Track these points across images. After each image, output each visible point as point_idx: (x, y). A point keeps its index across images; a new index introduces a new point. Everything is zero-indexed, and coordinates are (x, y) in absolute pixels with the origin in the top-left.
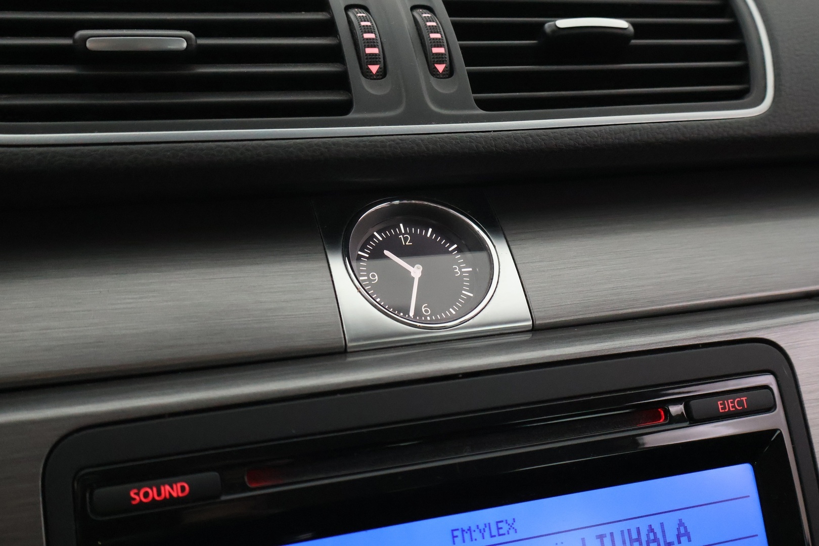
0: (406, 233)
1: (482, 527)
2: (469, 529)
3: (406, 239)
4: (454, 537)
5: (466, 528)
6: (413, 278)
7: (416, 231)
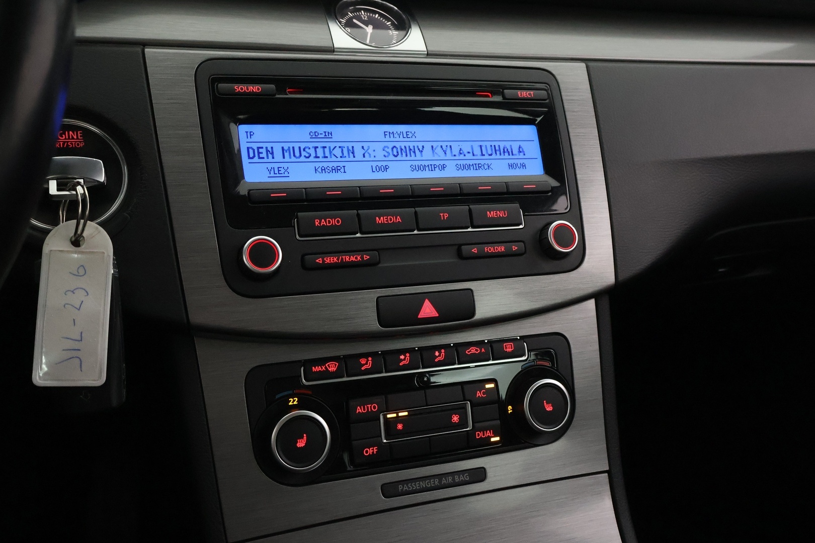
0: (365, 14)
1: (399, 133)
2: (393, 133)
3: (364, 17)
4: (385, 135)
5: (391, 132)
6: (368, 33)
7: (370, 14)
